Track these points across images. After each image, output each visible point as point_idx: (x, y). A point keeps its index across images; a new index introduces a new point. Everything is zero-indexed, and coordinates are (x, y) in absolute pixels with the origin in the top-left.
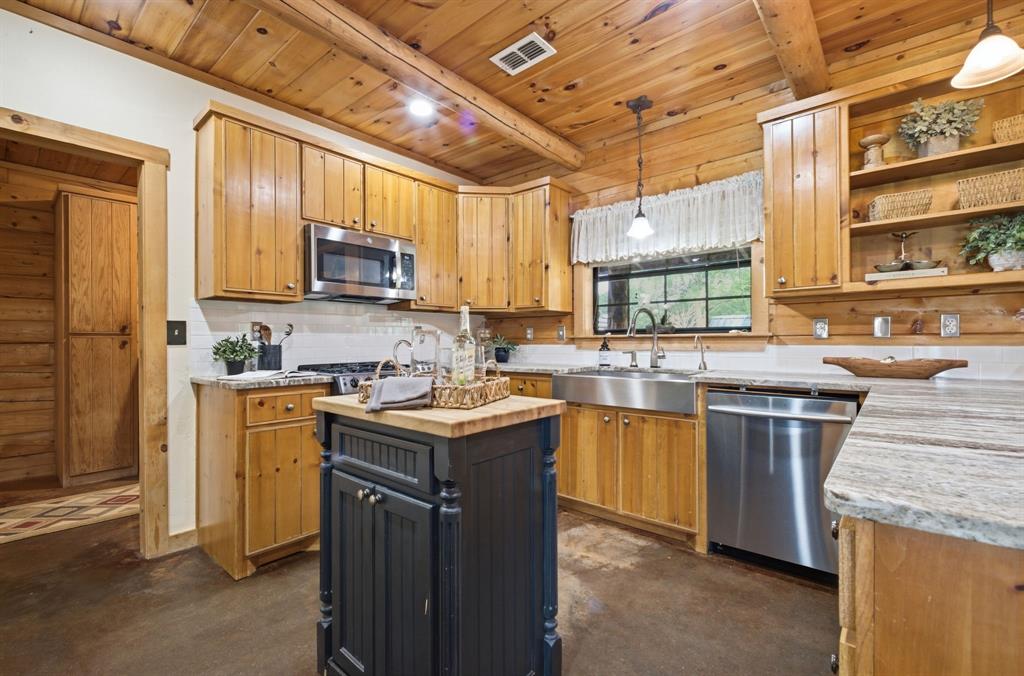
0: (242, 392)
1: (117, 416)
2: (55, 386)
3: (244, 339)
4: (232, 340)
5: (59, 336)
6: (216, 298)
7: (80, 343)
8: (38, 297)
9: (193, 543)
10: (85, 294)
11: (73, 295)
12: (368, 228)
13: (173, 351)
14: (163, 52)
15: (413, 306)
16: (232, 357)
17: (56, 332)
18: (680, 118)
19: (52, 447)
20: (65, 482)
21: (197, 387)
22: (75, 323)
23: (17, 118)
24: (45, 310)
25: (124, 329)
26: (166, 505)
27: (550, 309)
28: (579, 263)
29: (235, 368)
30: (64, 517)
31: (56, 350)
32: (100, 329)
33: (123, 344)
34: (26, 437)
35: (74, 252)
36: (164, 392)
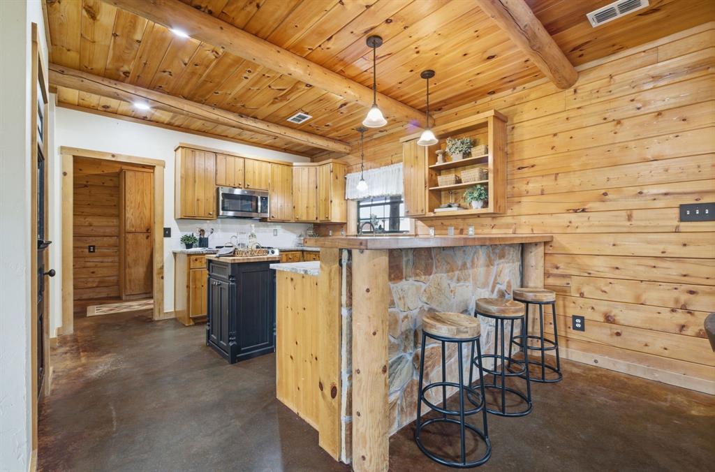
0: (189, 255)
1: (145, 269)
2: (119, 256)
3: (193, 235)
4: (188, 235)
5: (121, 233)
6: (181, 219)
7: (130, 236)
8: (112, 216)
9: (173, 316)
10: (132, 214)
11: (127, 215)
12: (246, 186)
13: (166, 239)
14: (163, 123)
15: (268, 220)
16: (188, 242)
17: (120, 231)
18: (385, 133)
19: (118, 283)
20: (124, 298)
21: (175, 254)
22: (128, 228)
23: (113, 156)
24: (115, 221)
25: (148, 230)
26: (163, 300)
27: (332, 221)
28: (348, 199)
29: (189, 246)
30: (125, 308)
31: (120, 239)
32: (138, 230)
33: (147, 237)
34: (107, 278)
35: (128, 196)
36: (163, 255)
